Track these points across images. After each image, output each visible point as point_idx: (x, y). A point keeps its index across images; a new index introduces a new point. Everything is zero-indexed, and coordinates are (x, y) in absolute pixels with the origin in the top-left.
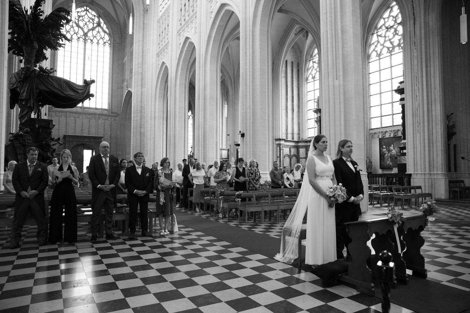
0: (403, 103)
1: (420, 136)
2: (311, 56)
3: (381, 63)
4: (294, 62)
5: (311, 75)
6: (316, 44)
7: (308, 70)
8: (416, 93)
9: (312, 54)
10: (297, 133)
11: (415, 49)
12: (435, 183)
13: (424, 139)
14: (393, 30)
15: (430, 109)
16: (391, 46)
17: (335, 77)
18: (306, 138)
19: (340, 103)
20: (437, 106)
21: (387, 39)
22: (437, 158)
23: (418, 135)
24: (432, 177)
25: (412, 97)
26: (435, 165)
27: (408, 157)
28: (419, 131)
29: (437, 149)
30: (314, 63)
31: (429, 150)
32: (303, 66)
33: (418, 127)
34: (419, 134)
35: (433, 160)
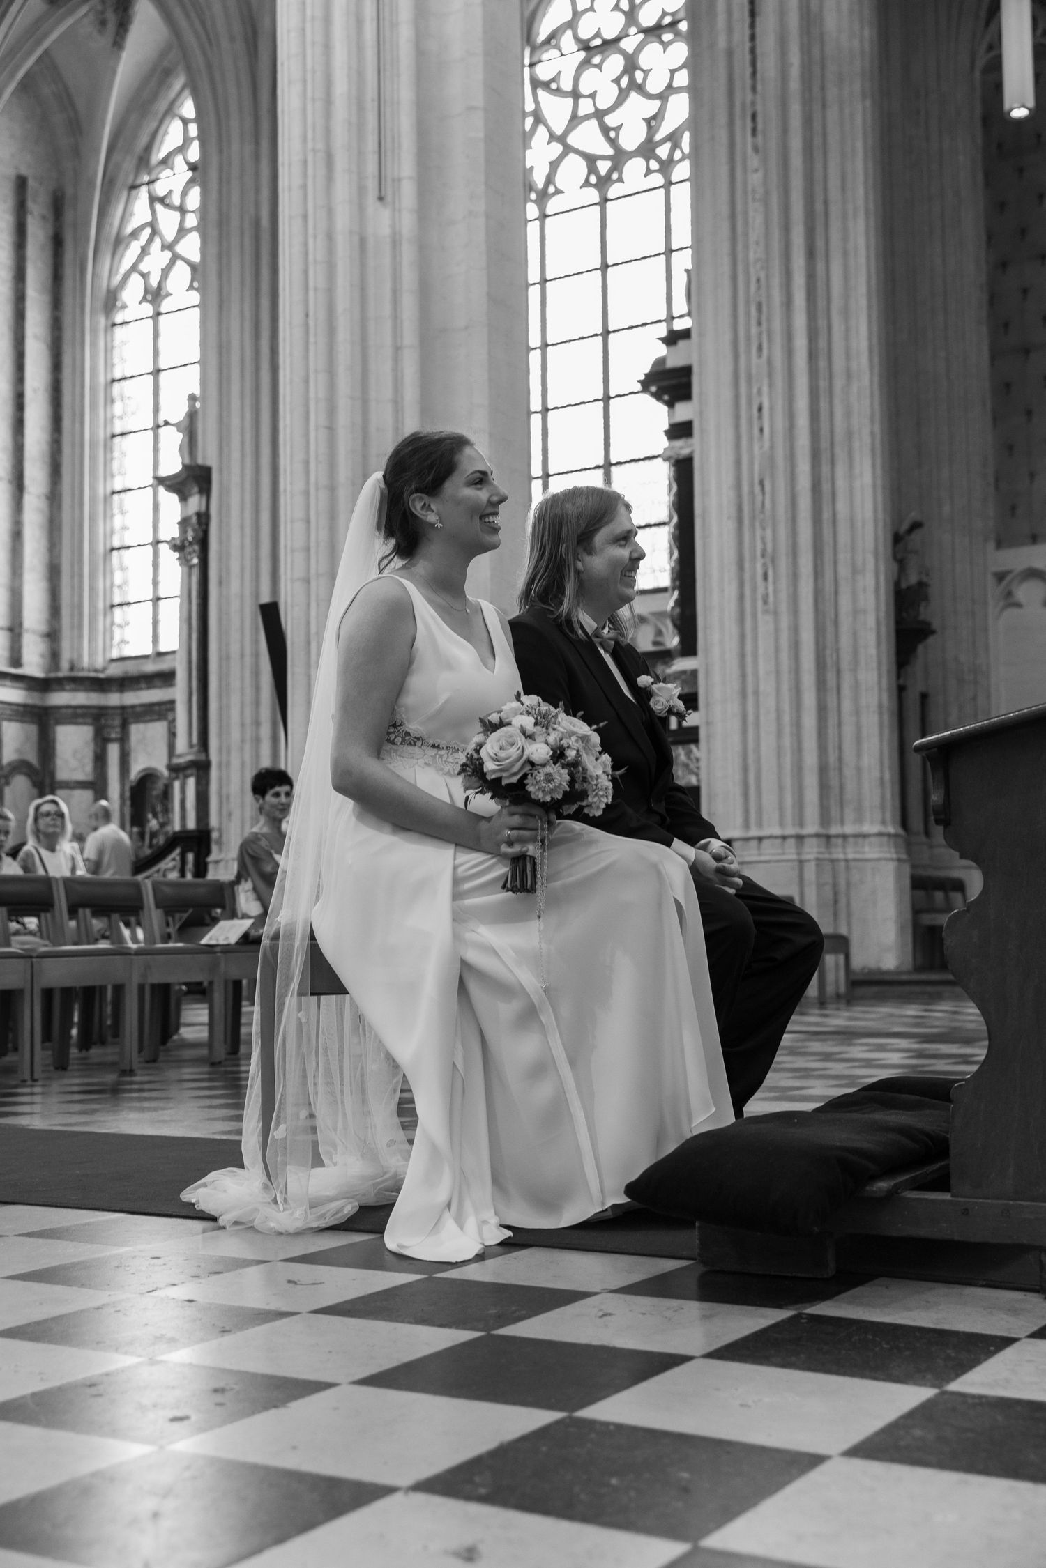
0: (685, 452)
1: (777, 630)
2: (143, 162)
3: (547, 242)
4: (31, 182)
5: (136, 280)
6: (189, 70)
7: (120, 242)
8: (755, 390)
9: (148, 149)
10: (43, 628)
11: (756, 149)
12: (848, 884)
13: (796, 646)
14: (615, 63)
15: (826, 487)
16: (610, 151)
17: (371, 185)
18: (99, 662)
19: (397, 349)
20: (857, 471)
21: (585, 107)
22: (859, 755)
23: (765, 624)
24: (835, 856)
25: (737, 417)
26: (850, 787)
27: (709, 751)
28: (771, 599)
29: (856, 699)
30: (158, 207)
31: (822, 709)
32: (89, 213)
33: (765, 577)
34: (769, 618)
35: (840, 759)
